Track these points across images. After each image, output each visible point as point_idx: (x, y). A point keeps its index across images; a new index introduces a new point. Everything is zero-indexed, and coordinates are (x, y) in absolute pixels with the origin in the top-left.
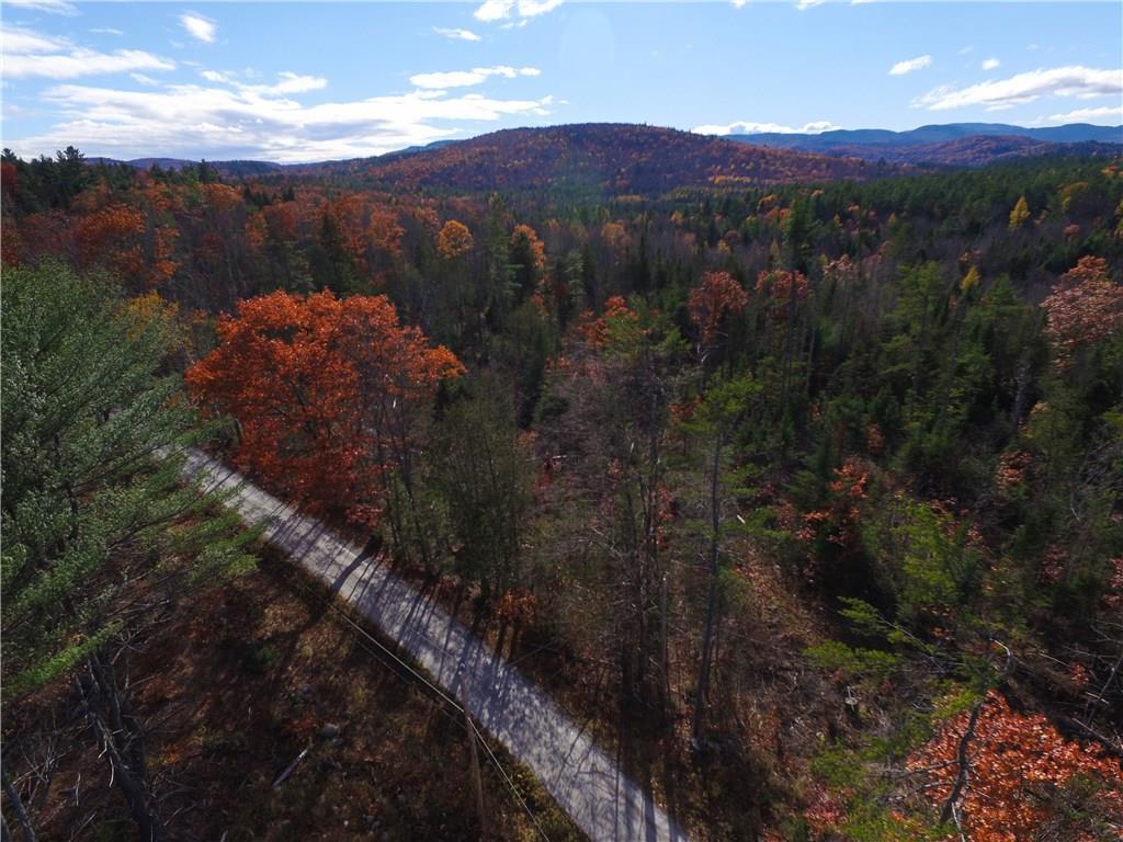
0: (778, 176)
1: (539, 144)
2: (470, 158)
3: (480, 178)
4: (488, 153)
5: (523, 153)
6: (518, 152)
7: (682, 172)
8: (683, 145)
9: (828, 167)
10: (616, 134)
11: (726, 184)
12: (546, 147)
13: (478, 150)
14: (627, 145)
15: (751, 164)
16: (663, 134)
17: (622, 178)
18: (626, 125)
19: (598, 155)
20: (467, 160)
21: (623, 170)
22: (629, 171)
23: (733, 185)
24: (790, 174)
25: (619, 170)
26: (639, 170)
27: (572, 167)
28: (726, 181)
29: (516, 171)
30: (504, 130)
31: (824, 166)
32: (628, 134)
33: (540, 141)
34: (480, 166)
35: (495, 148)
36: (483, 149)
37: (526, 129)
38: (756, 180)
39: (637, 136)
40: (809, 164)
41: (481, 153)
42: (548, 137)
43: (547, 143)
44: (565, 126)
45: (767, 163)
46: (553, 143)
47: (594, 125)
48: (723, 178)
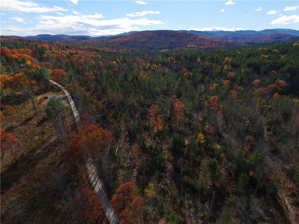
0: (204, 45)
1: (150, 35)
2: (132, 38)
3: (134, 44)
4: (137, 37)
5: (145, 37)
6: (144, 37)
7: (182, 44)
8: (185, 36)
9: (218, 43)
10: (169, 33)
11: (190, 47)
12: (151, 36)
13: (135, 36)
14: (171, 36)
15: (199, 42)
16: (180, 33)
17: (167, 45)
18: (172, 31)
19: (163, 39)
20: (132, 39)
21: (168, 43)
22: (169, 43)
23: (192, 48)
24: (207, 45)
25: (167, 43)
26: (171, 43)
27: (156, 41)
28: (191, 46)
29: (143, 42)
30: (143, 31)
31: (217, 43)
32: (172, 33)
33: (150, 34)
34: (134, 40)
35: (139, 36)
36: (136, 36)
37: (148, 31)
38: (198, 46)
39: (174, 34)
40: (213, 42)
41: (135, 37)
42: (152, 34)
43: (151, 35)
44: (157, 31)
45: (203, 42)
46: (153, 35)
47: (164, 30)
48: (190, 46)
